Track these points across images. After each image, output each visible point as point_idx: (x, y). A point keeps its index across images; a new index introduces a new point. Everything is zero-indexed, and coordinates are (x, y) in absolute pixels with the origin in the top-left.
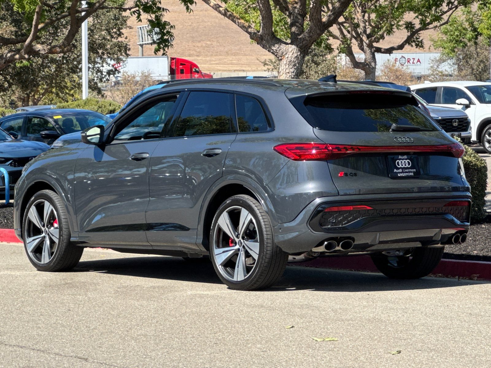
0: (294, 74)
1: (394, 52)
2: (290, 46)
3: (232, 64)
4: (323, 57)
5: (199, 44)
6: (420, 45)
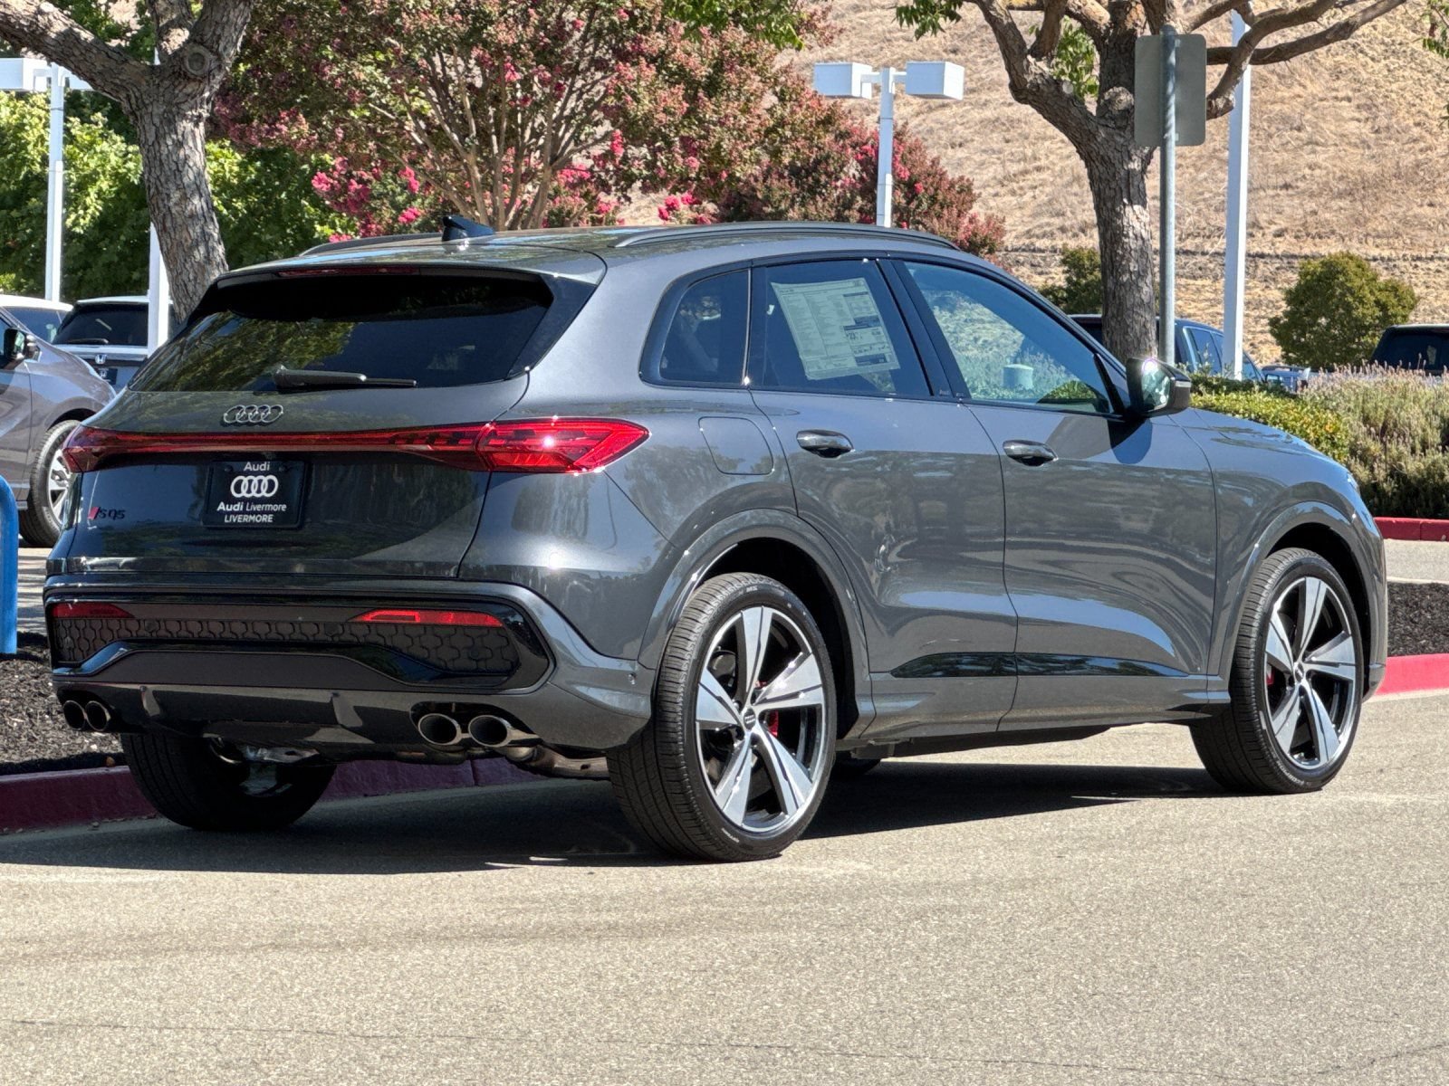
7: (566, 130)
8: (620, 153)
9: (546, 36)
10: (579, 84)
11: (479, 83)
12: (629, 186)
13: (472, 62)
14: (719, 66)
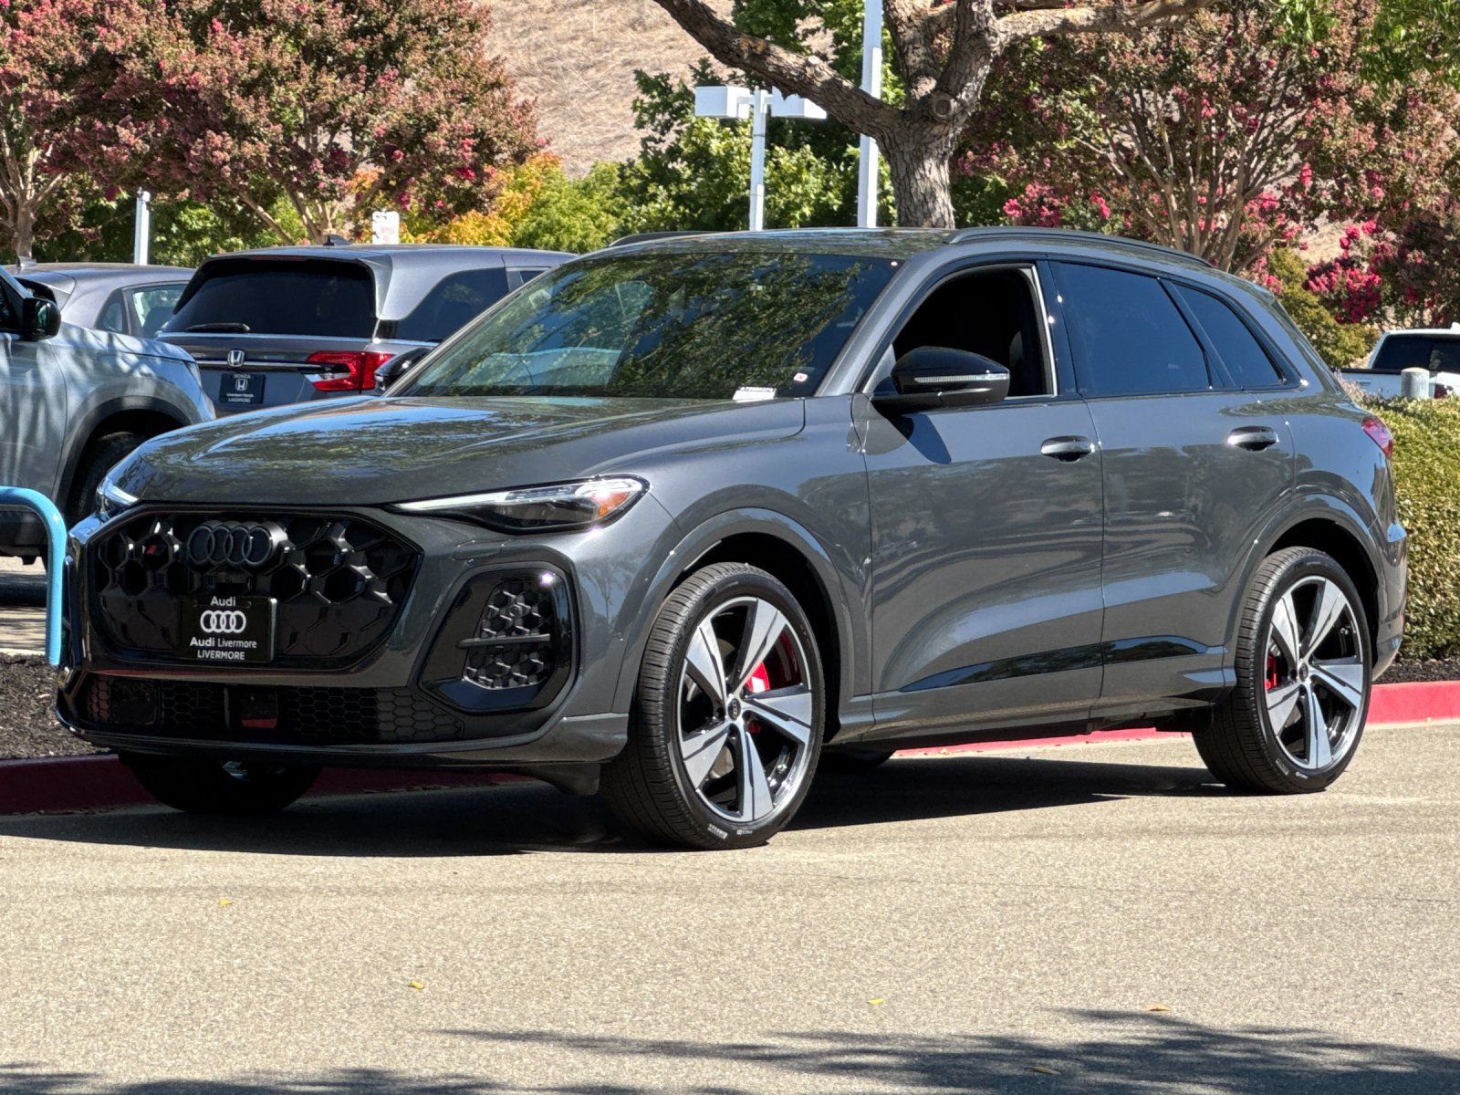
7: (1258, 162)
8: (1309, 183)
9: (1242, 75)
10: (1270, 119)
11: (1176, 117)
12: (1317, 215)
13: (1170, 98)
14: (1402, 103)
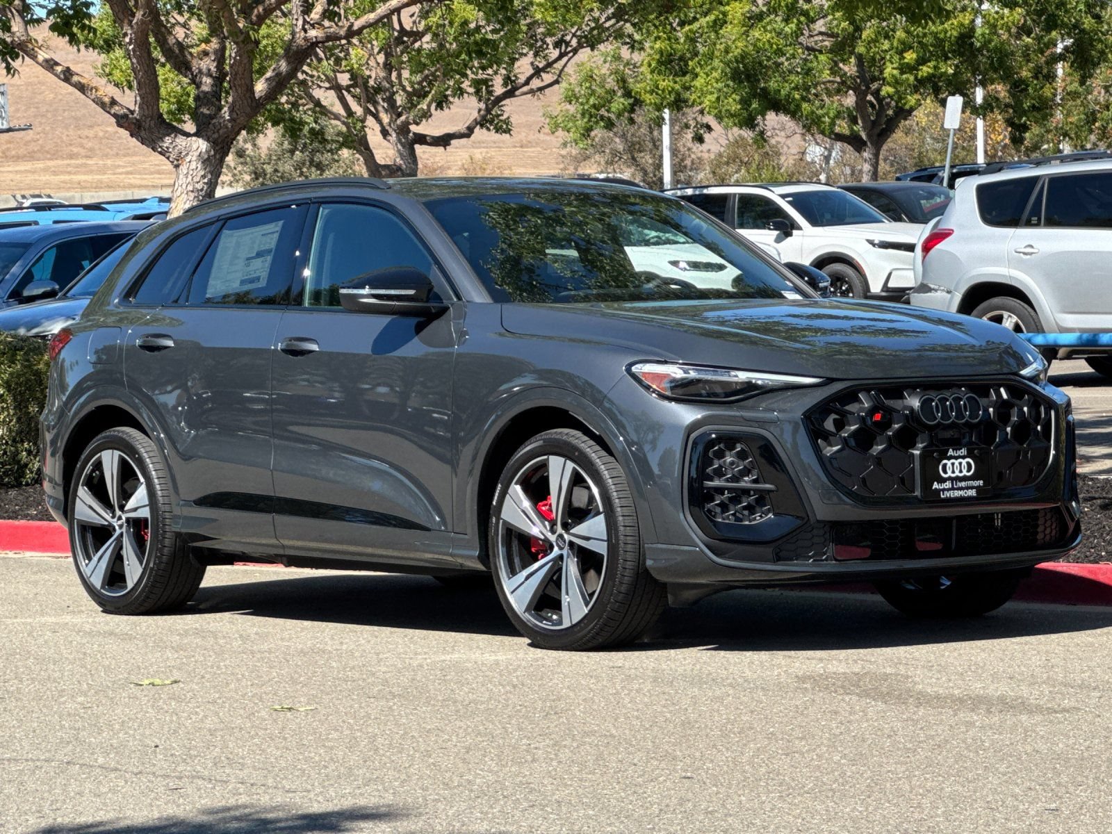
0: (203, 193)
1: (453, 142)
2: (194, 138)
3: (159, 172)
4: (332, 154)
5: (91, 133)
6: (504, 128)
